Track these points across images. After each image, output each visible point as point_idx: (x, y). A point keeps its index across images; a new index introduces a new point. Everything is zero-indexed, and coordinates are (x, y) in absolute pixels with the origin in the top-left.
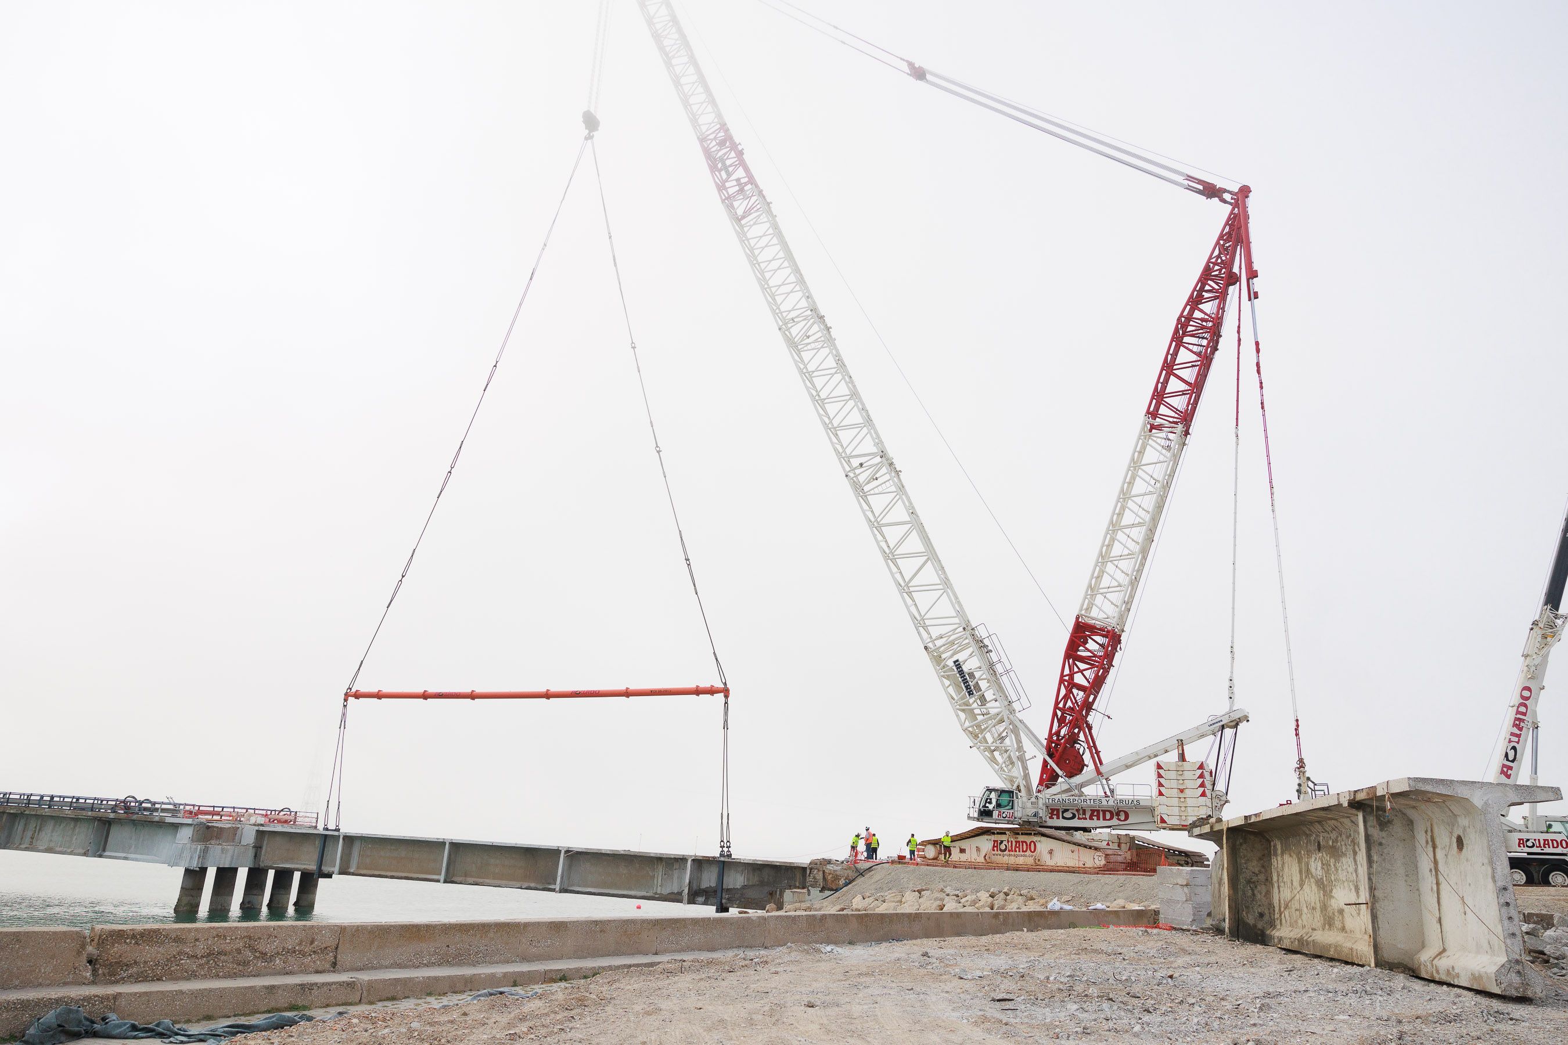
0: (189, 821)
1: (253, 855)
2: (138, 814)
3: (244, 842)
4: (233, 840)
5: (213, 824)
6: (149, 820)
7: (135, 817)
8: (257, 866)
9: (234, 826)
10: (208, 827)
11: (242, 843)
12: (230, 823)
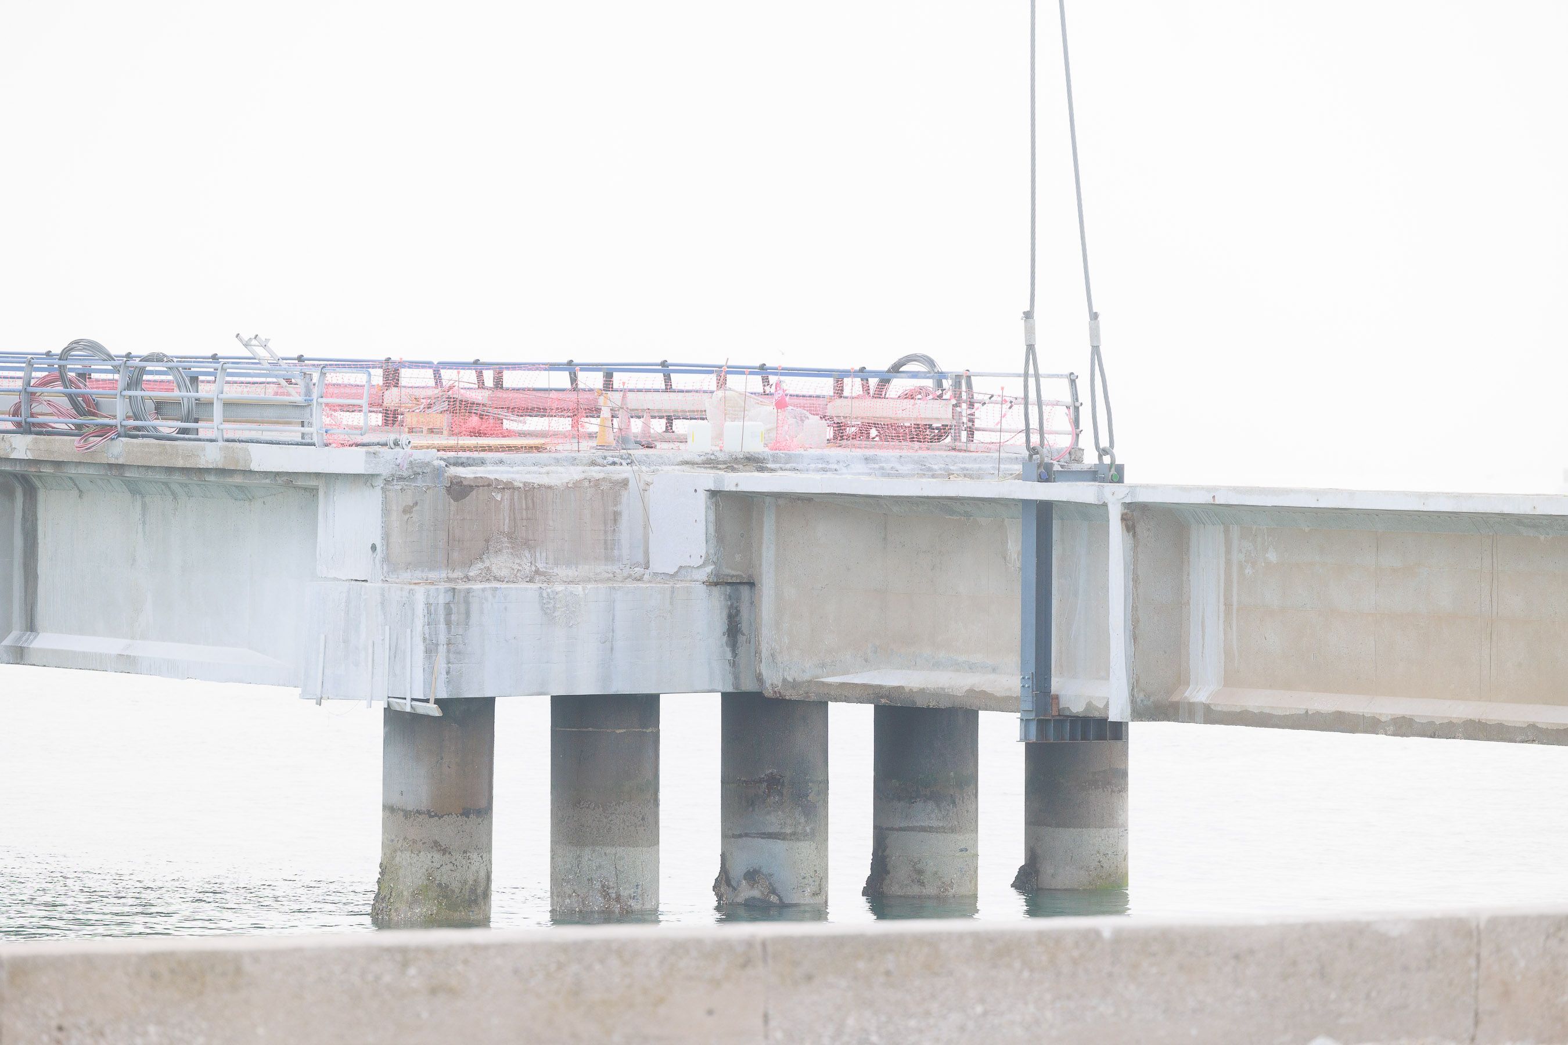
0: (354, 461)
1: (720, 624)
2: (130, 433)
3: (663, 562)
4: (608, 549)
5: (479, 472)
6: (180, 463)
7: (119, 450)
8: (748, 685)
9: (596, 473)
10: (459, 490)
11: (656, 566)
12: (573, 461)
